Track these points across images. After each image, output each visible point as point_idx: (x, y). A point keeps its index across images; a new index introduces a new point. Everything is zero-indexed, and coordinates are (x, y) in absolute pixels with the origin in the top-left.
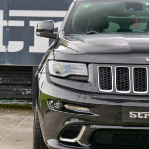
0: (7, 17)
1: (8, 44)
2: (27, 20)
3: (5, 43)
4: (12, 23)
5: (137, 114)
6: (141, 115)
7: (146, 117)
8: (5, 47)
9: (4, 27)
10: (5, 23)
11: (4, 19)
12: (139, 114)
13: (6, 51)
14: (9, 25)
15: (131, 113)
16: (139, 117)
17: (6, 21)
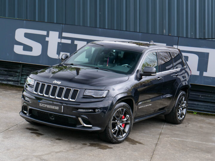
0: (61, 37)
1: (60, 54)
2: (73, 39)
3: (58, 53)
4: (64, 41)
5: (42, 105)
6: (44, 106)
7: (45, 106)
8: (58, 55)
9: (58, 43)
10: (59, 40)
11: (59, 38)
12: (43, 105)
13: (58, 58)
14: (62, 42)
15: (40, 104)
16: (43, 106)
17: (60, 39)
